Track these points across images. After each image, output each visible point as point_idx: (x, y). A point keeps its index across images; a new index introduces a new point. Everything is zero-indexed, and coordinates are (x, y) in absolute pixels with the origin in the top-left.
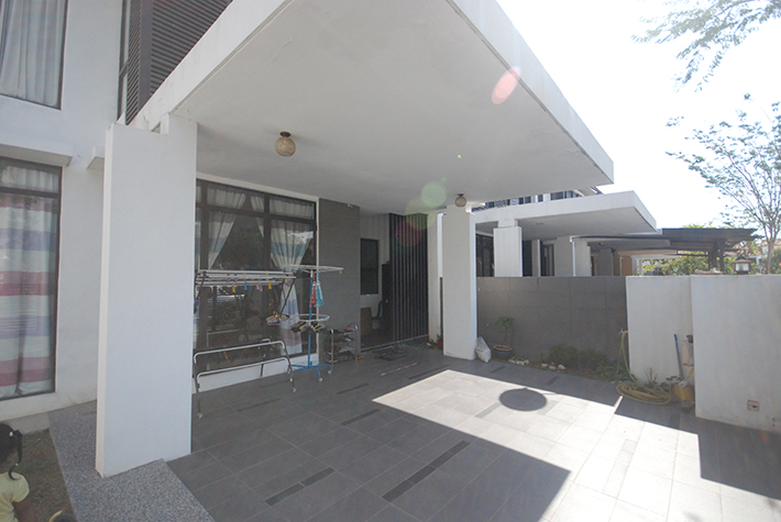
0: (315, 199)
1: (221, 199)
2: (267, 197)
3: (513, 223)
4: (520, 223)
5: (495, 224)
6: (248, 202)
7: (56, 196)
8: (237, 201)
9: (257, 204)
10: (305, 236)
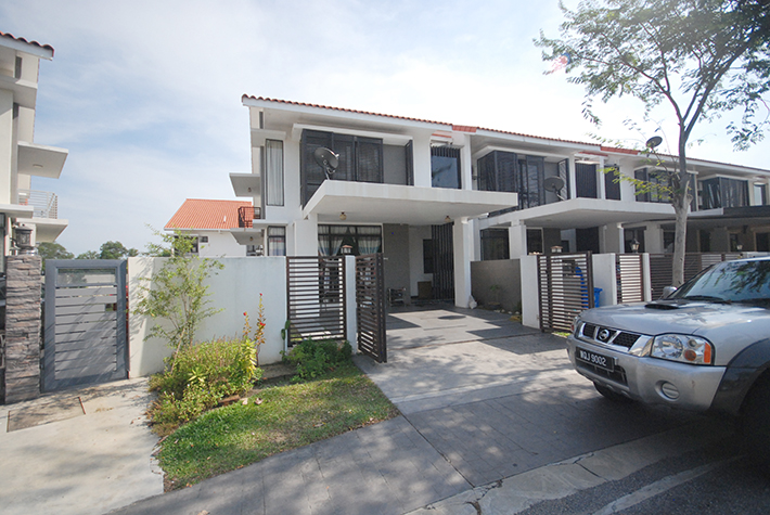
0: (381, 224)
1: (336, 231)
2: (356, 227)
3: (518, 222)
4: (526, 222)
5: (509, 224)
6: (348, 230)
7: (284, 237)
8: (343, 230)
9: (352, 230)
10: (376, 244)
